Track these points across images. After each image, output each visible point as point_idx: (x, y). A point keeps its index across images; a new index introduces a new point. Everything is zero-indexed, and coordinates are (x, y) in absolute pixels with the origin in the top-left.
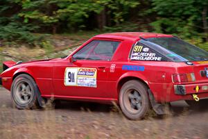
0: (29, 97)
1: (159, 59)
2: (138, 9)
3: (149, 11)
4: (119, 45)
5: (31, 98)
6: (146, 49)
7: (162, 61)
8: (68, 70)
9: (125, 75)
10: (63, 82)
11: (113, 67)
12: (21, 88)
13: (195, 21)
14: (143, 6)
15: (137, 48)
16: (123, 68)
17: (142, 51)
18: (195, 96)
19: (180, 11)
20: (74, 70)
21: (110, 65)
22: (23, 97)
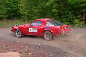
7: (54, 26)
10: (28, 31)
15: (47, 23)
17: (49, 24)
20: (31, 28)
21: (41, 27)
22: (18, 34)
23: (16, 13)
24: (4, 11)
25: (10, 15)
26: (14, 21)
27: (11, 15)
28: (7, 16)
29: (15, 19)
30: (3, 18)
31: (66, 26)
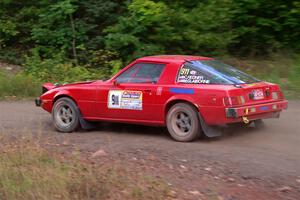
0: (71, 120)
1: (207, 82)
2: (18, 36)
3: (29, 39)
4: (164, 68)
5: (73, 121)
6: (193, 72)
7: (210, 84)
8: (112, 93)
9: (173, 98)
10: (106, 105)
11: (160, 90)
12: (62, 112)
13: (66, 49)
14: (23, 35)
15: (184, 71)
16: (171, 91)
17: (189, 74)
18: (245, 119)
19: (54, 41)
20: (118, 93)
21: (156, 88)
22: (64, 121)
23: (282, 20)
24: (218, 13)
25: (246, 29)
26: (271, 66)
27: (253, 30)
28: (230, 37)
29: (275, 50)
30: (213, 50)
31: (263, 88)
